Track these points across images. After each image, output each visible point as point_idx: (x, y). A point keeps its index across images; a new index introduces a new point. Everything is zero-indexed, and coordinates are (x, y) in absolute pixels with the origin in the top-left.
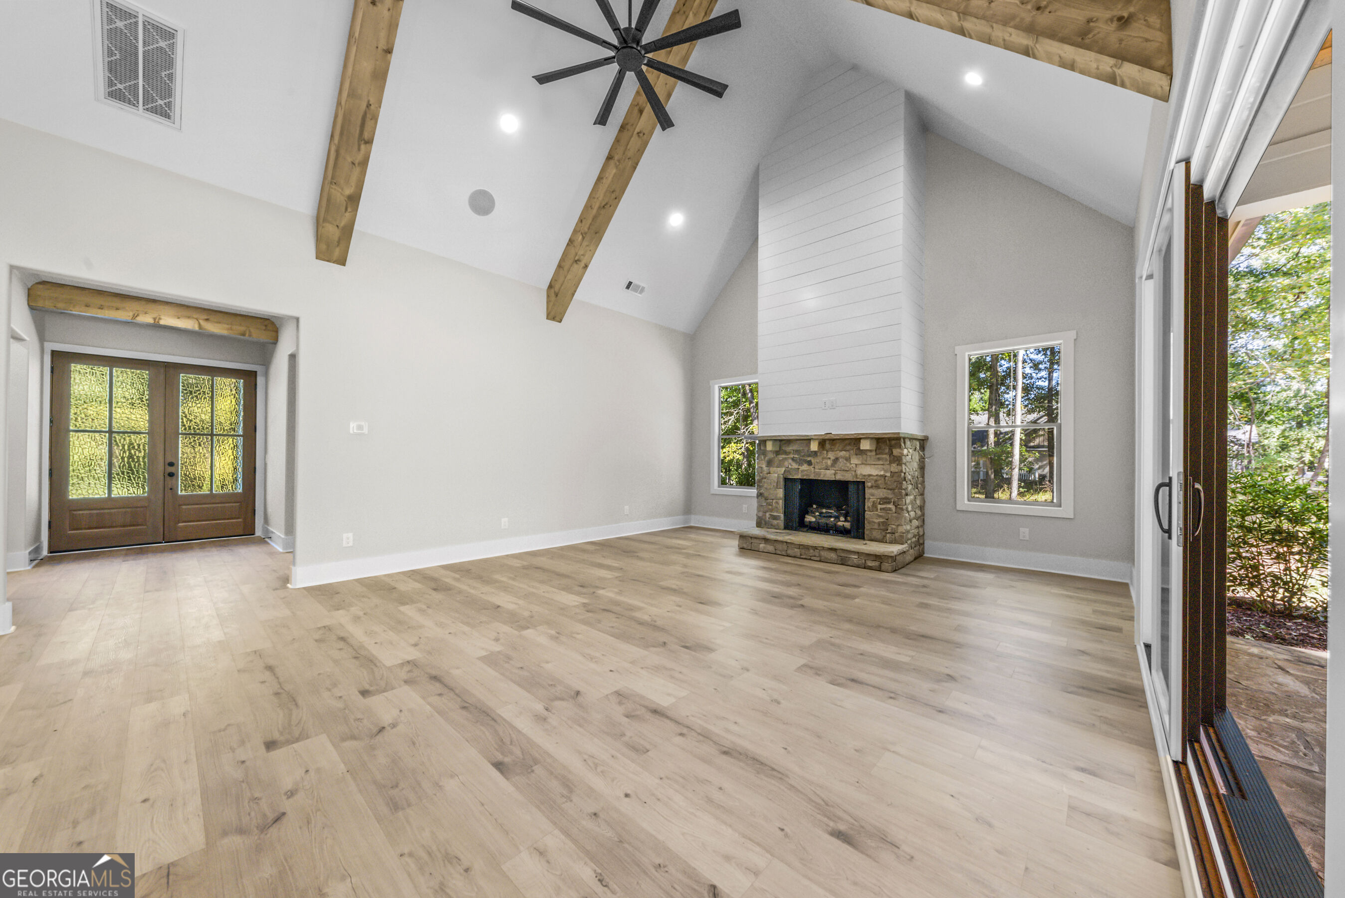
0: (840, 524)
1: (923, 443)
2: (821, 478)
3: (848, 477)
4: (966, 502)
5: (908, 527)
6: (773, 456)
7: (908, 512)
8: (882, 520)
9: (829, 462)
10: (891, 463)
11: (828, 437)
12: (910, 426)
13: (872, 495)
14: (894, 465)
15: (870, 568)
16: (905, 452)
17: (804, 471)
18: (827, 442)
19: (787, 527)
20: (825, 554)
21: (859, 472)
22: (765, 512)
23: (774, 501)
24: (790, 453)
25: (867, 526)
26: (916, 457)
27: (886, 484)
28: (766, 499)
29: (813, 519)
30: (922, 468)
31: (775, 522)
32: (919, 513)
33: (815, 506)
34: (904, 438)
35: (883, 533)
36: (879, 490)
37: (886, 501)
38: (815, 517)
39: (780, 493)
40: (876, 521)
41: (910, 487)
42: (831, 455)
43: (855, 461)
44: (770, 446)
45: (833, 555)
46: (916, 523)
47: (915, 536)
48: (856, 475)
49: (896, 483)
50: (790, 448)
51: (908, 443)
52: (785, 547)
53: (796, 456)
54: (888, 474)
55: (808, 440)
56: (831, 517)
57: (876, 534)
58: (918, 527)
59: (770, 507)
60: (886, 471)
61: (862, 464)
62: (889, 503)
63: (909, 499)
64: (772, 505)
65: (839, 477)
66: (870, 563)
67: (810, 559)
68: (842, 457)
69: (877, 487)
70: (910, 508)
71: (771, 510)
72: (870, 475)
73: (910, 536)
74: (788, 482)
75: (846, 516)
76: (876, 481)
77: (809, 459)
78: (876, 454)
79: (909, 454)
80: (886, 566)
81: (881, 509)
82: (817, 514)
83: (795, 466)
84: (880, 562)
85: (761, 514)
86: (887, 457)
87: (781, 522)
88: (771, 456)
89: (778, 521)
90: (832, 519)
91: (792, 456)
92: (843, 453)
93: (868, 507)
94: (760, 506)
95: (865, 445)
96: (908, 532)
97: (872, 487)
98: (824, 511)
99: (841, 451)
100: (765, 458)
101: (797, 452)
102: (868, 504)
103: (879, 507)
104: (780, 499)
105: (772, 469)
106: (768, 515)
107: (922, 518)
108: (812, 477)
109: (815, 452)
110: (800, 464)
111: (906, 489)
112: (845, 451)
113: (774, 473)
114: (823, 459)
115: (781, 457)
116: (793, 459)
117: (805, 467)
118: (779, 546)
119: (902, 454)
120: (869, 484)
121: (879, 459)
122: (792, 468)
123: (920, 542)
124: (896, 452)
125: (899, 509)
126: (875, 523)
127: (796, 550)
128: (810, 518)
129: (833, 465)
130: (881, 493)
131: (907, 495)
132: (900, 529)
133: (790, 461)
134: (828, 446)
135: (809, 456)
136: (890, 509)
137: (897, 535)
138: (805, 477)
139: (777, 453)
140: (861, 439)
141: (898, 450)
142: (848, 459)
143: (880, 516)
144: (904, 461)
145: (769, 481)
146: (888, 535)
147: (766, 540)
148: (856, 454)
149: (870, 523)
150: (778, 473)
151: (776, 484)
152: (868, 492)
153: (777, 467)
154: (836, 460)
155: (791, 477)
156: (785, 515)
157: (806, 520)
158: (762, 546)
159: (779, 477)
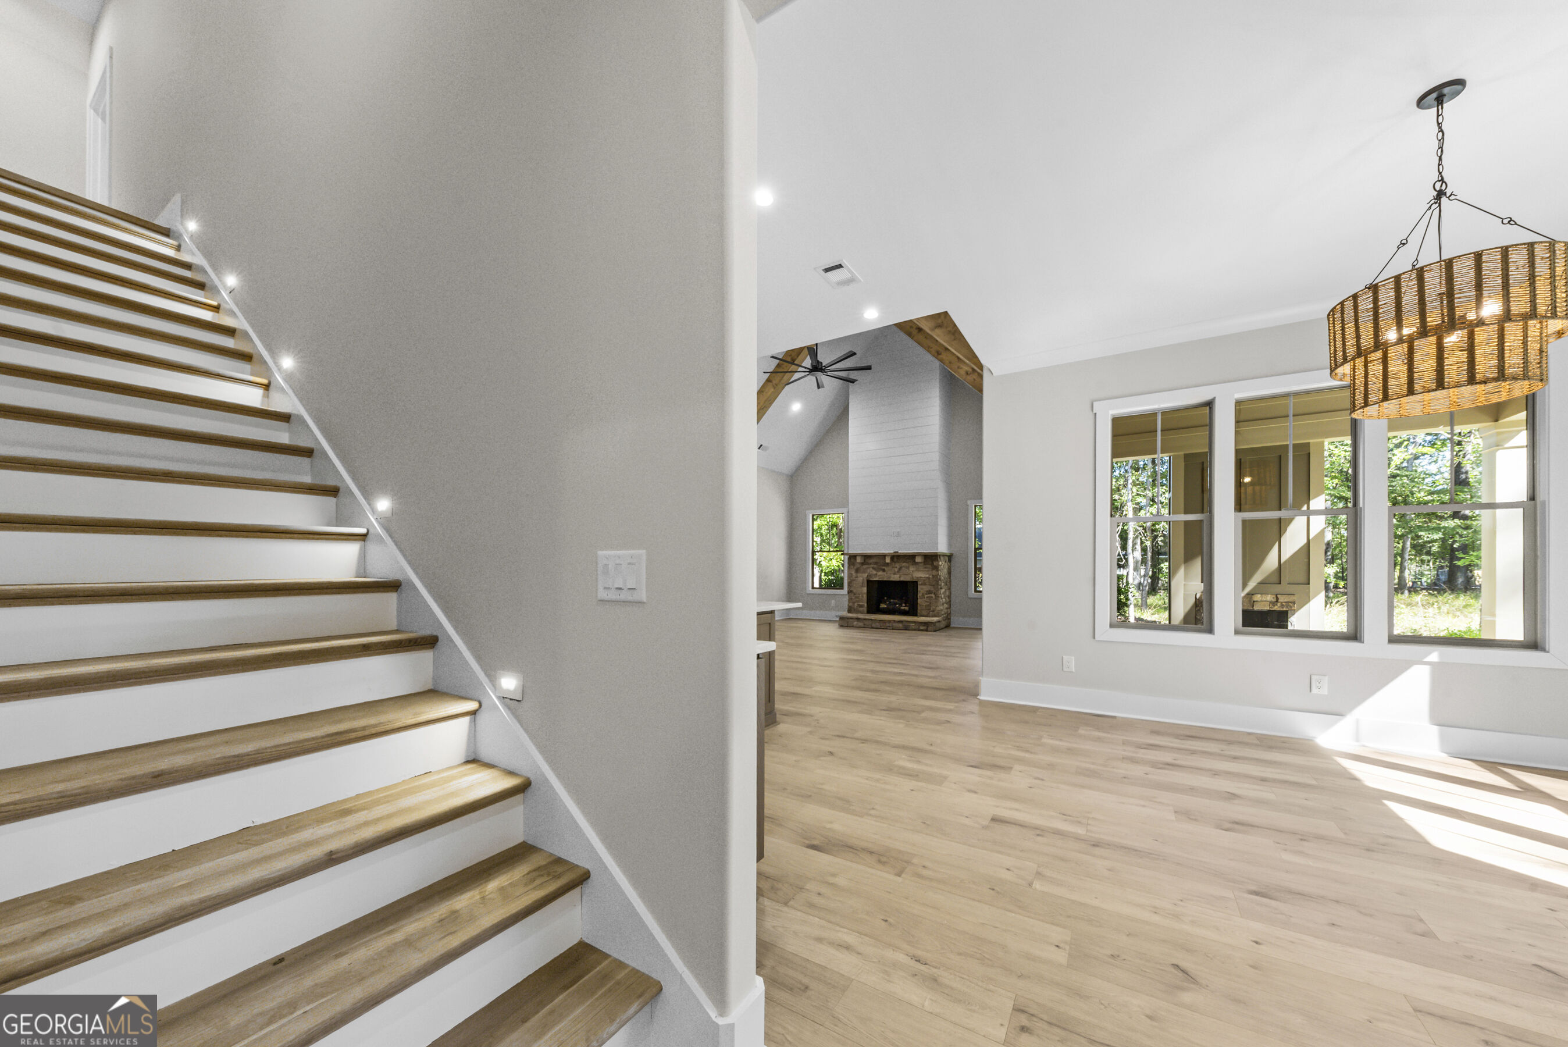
0: (902, 608)
1: (950, 557)
2: (892, 579)
3: (908, 578)
4: (973, 592)
5: (942, 607)
7: (942, 599)
8: (927, 604)
9: (896, 570)
10: (933, 569)
11: (896, 554)
12: (942, 548)
13: (922, 589)
14: (934, 571)
15: (922, 630)
16: (940, 563)
17: (880, 576)
18: (896, 557)
19: (869, 612)
20: (894, 625)
21: (914, 576)
22: (854, 603)
23: (861, 595)
24: (871, 564)
25: (919, 608)
26: (946, 567)
27: (929, 582)
28: (855, 594)
29: (885, 606)
30: (949, 573)
31: (861, 609)
32: (948, 600)
33: (886, 598)
34: (940, 555)
35: (928, 611)
37: (929, 592)
39: (865, 590)
40: (924, 604)
41: (943, 584)
42: (897, 565)
43: (912, 569)
44: (859, 560)
45: (900, 625)
46: (946, 606)
47: (945, 614)
48: (913, 577)
49: (936, 580)
50: (871, 561)
51: (942, 558)
52: (870, 622)
53: (875, 566)
54: (931, 577)
55: (884, 556)
56: (896, 604)
57: (924, 613)
58: (947, 608)
59: (857, 599)
60: (930, 575)
61: (916, 571)
62: (931, 593)
63: (942, 591)
64: (860, 599)
65: (902, 579)
66: (922, 628)
68: (904, 566)
69: (925, 584)
70: (943, 596)
71: (858, 602)
72: (921, 577)
73: (943, 613)
74: (869, 583)
75: (905, 603)
76: (924, 580)
77: (883, 568)
78: (924, 565)
79: (942, 564)
80: (930, 628)
81: (927, 597)
82: (888, 603)
83: (874, 572)
84: (927, 627)
85: (851, 604)
86: (930, 566)
87: (865, 609)
88: (858, 566)
89: (863, 607)
91: (872, 566)
92: (904, 564)
94: (850, 600)
95: (918, 559)
96: (942, 610)
97: (922, 584)
98: (892, 601)
99: (904, 562)
100: (854, 567)
101: (876, 563)
102: (919, 595)
103: (926, 596)
104: (866, 593)
105: (859, 575)
106: (856, 604)
107: (949, 603)
108: (885, 579)
109: (888, 563)
110: (879, 571)
111: (941, 585)
112: (906, 562)
113: (860, 577)
114: (890, 567)
115: (865, 567)
116: (873, 568)
117: (881, 573)
118: (867, 622)
119: (939, 565)
120: (920, 583)
121: (926, 568)
122: (872, 574)
123: (948, 618)
124: (935, 563)
125: (937, 597)
127: (878, 624)
128: (883, 606)
129: (898, 572)
130: (926, 588)
131: (941, 588)
132: (938, 608)
133: (871, 569)
134: (895, 559)
135: (883, 566)
136: (932, 597)
137: (936, 612)
138: (881, 579)
139: (862, 564)
140: (916, 555)
141: (937, 562)
142: (908, 568)
143: (926, 602)
144: (940, 568)
145: (858, 583)
146: (931, 613)
147: (858, 619)
148: (912, 565)
149: (920, 605)
150: (862, 577)
151: (861, 584)
152: (919, 587)
153: (862, 573)
154: (900, 568)
155: (872, 579)
156: (867, 603)
157: (881, 607)
158: (855, 623)
159: (863, 579)
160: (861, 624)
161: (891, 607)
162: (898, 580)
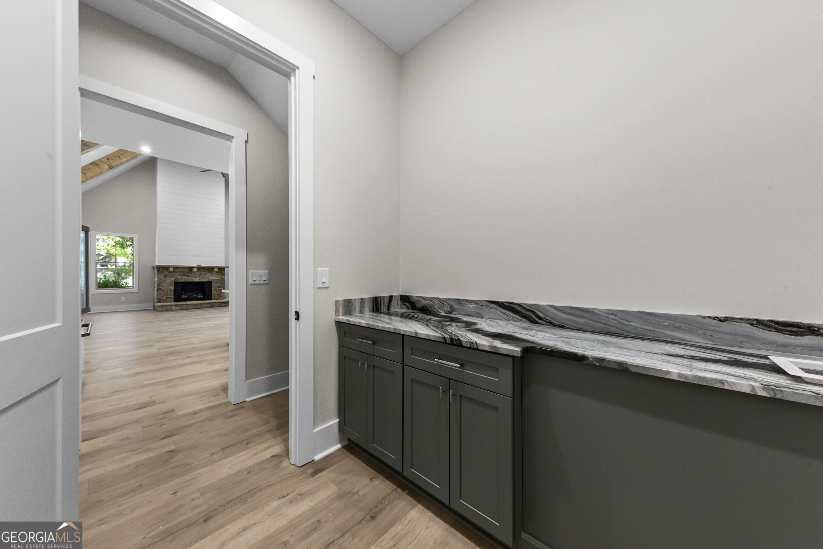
0: (198, 296)
2: (194, 281)
3: (206, 280)
6: (167, 273)
8: (218, 293)
9: (197, 275)
10: (221, 275)
13: (214, 286)
17: (184, 279)
18: (199, 268)
19: (175, 301)
20: (205, 306)
22: (163, 296)
23: (169, 291)
24: (177, 272)
27: (220, 282)
28: (163, 291)
29: (186, 297)
31: (169, 300)
35: (219, 297)
36: (218, 284)
37: (220, 287)
38: (187, 296)
39: (172, 288)
40: (216, 293)
43: (208, 275)
45: (209, 305)
48: (209, 279)
49: (223, 281)
50: (178, 270)
54: (220, 279)
55: (192, 268)
56: (193, 295)
57: (216, 297)
59: (166, 294)
61: (211, 276)
62: (221, 287)
64: (167, 293)
65: (202, 280)
66: (222, 305)
67: (198, 308)
68: (203, 274)
69: (217, 283)
71: (166, 295)
72: (214, 279)
74: (176, 284)
75: (202, 294)
76: (216, 281)
77: (188, 274)
82: (187, 294)
83: (180, 277)
85: (160, 297)
86: (220, 273)
87: (173, 300)
89: (171, 299)
90: (195, 296)
91: (179, 273)
93: (213, 290)
94: (159, 294)
95: (214, 270)
97: (215, 283)
98: (189, 293)
99: (202, 271)
100: (163, 274)
101: (181, 272)
102: (213, 288)
103: (217, 289)
104: (172, 290)
105: (167, 279)
106: (164, 297)
108: (189, 281)
112: (204, 271)
113: (169, 280)
114: (195, 274)
116: (179, 275)
117: (186, 277)
118: (182, 306)
120: (214, 282)
121: (217, 274)
122: (178, 278)
124: (223, 272)
126: (216, 294)
127: (192, 306)
128: (183, 296)
133: (178, 275)
135: (191, 273)
137: (223, 297)
138: (186, 281)
139: (173, 272)
141: (224, 272)
142: (206, 274)
143: (217, 292)
145: (166, 283)
146: (221, 297)
148: (209, 273)
149: (213, 294)
150: (170, 280)
151: (169, 284)
152: (213, 285)
153: (171, 277)
154: (200, 275)
155: (178, 281)
156: (174, 296)
157: (182, 297)
158: (174, 308)
159: (171, 281)
160: (179, 308)
161: (191, 297)
162: (199, 281)
